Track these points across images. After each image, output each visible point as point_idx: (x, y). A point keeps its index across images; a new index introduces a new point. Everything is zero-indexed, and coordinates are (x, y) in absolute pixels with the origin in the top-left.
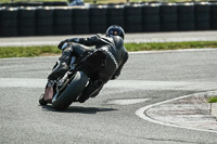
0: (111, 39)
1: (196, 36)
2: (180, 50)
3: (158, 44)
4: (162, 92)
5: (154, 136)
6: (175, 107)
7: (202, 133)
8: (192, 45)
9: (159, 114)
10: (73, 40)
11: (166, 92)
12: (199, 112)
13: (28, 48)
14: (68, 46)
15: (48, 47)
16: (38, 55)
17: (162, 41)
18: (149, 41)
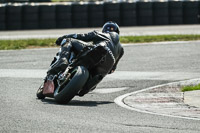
0: (108, 35)
1: (170, 30)
2: (155, 43)
3: (135, 37)
4: (138, 81)
5: (131, 123)
6: (151, 96)
7: (175, 120)
8: (167, 38)
9: (136, 102)
10: (71, 36)
11: (142, 81)
12: (173, 100)
13: (15, 41)
14: (67, 41)
15: (33, 40)
16: (24, 48)
17: (138, 35)
18: (127, 35)
